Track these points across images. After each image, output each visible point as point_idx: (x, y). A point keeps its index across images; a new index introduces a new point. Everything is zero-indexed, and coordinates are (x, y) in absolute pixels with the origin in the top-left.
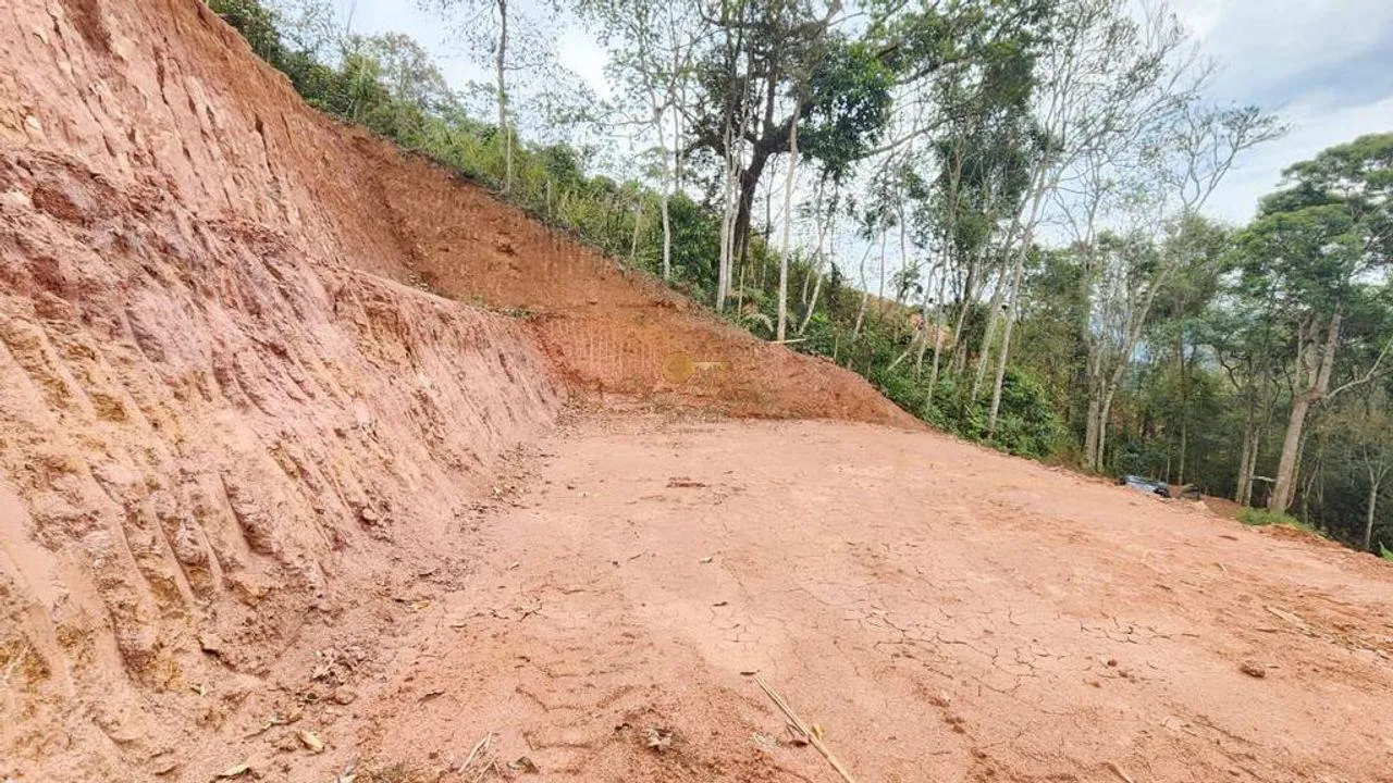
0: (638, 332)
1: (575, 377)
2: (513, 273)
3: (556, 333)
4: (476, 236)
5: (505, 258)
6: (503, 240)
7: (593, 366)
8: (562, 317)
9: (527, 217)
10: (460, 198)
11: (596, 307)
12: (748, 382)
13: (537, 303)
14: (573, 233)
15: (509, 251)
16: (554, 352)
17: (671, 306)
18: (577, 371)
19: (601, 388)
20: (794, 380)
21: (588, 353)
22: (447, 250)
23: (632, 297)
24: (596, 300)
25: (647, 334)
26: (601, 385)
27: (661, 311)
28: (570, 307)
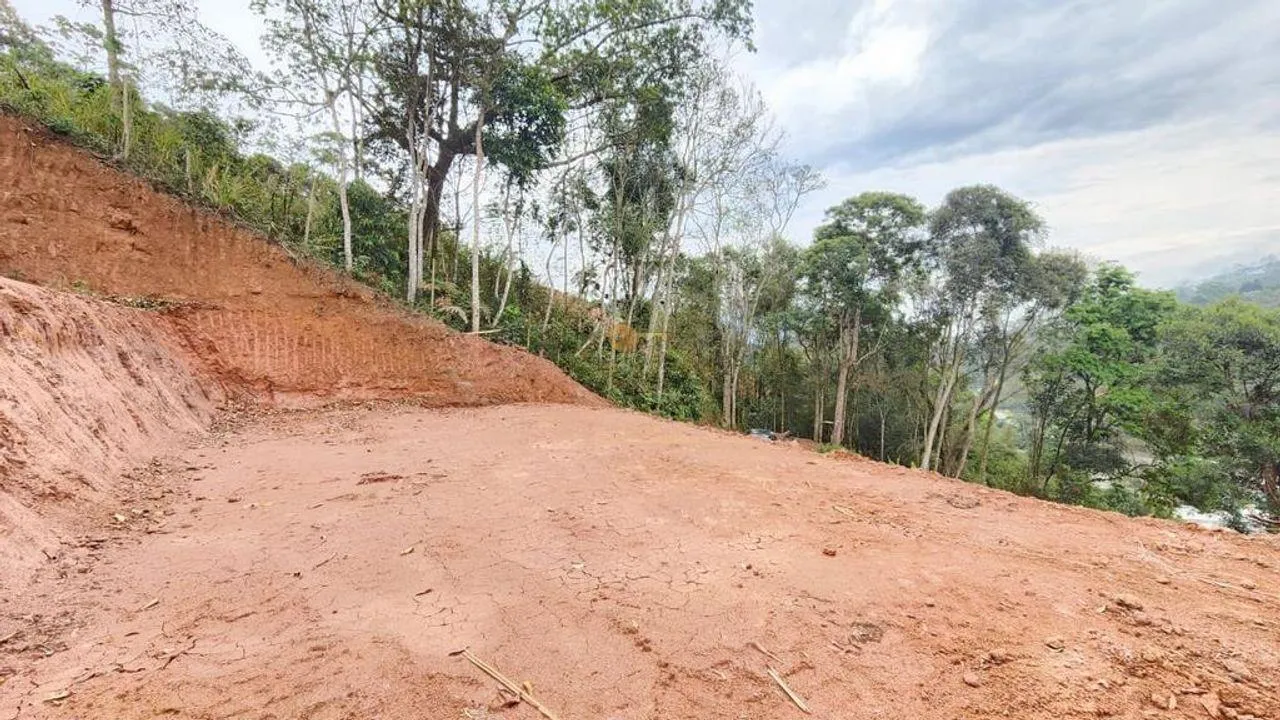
0: (318, 325)
1: (236, 377)
2: (138, 255)
3: (204, 327)
4: (74, 206)
5: (124, 237)
6: (118, 215)
7: (260, 362)
8: (214, 308)
9: (157, 190)
10: (47, 158)
11: (260, 297)
12: (445, 372)
13: (177, 291)
14: (223, 214)
15: (129, 228)
16: (204, 350)
17: (355, 297)
18: (237, 369)
19: (271, 387)
20: (491, 368)
21: (252, 349)
22: (24, 222)
23: (307, 286)
24: (259, 289)
25: (328, 327)
26: (272, 383)
27: (343, 301)
28: (224, 296)
